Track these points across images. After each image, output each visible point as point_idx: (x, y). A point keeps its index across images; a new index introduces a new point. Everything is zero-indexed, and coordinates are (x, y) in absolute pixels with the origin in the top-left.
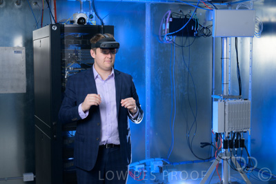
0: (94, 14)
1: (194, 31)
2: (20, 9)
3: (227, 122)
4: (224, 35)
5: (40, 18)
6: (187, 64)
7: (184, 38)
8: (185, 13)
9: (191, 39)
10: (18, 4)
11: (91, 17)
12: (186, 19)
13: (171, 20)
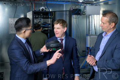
0: (47, 8)
1: (80, 13)
2: (23, 6)
3: (91, 43)
4: (90, 14)
5: (29, 9)
6: (78, 24)
7: (77, 15)
8: (77, 7)
9: (79, 16)
10: (22, 5)
11: (46, 8)
12: (77, 9)
13: (72, 9)
